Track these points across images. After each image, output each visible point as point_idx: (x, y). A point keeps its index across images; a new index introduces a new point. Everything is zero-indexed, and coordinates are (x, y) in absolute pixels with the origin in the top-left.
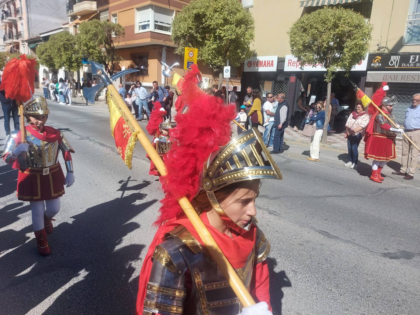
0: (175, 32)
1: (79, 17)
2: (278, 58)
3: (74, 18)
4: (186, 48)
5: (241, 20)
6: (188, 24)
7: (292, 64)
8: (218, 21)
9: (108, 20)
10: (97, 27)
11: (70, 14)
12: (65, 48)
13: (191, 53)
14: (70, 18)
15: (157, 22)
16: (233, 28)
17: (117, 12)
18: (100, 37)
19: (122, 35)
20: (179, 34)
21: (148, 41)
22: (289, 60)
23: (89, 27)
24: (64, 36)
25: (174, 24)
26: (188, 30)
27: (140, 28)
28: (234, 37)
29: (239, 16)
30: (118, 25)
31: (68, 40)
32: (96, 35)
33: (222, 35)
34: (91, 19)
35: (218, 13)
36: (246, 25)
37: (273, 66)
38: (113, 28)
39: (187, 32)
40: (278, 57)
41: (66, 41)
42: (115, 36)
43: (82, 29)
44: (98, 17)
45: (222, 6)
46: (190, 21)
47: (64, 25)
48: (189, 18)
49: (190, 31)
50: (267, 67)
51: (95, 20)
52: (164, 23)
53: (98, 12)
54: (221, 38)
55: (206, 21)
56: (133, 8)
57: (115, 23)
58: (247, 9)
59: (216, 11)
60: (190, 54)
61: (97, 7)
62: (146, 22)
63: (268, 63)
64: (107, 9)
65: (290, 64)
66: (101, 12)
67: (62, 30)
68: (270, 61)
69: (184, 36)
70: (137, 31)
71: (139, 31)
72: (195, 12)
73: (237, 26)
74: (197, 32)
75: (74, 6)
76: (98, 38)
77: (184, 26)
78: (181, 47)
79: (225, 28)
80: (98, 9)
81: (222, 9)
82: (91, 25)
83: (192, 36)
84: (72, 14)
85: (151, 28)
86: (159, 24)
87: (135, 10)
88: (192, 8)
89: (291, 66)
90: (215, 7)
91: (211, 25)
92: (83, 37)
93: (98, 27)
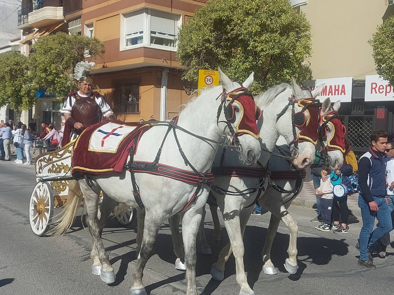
0: (182, 47)
1: (36, 30)
2: (354, 81)
3: (28, 30)
4: (201, 72)
5: (289, 24)
6: (204, 35)
7: (377, 89)
8: (252, 29)
9: (80, 33)
10: (61, 44)
11: (23, 26)
12: (11, 75)
13: (209, 78)
14: (22, 31)
15: (155, 33)
16: (276, 38)
17: (93, 20)
18: (66, 59)
19: (101, 54)
20: (189, 50)
21: (139, 61)
22: (372, 84)
23: (51, 44)
24: (12, 59)
25: (182, 36)
26: (204, 45)
27: (129, 43)
28: (277, 51)
29: (285, 19)
30: (95, 40)
31: (17, 64)
32: (60, 55)
33: (259, 49)
34: (54, 33)
35: (251, 17)
36: (298, 33)
37: (345, 94)
38: (87, 44)
39: (201, 47)
40: (353, 79)
41: (14, 65)
42: (90, 56)
43: (40, 48)
44: (64, 29)
45: (258, 6)
46: (206, 30)
47: (12, 41)
48: (205, 25)
49: (207, 45)
50: (335, 94)
51: (59, 33)
52: (165, 34)
53: (65, 21)
54: (256, 54)
55: (232, 30)
56: (119, 14)
57: (90, 37)
58: (297, 8)
59: (247, 14)
60: (206, 80)
61: (64, 15)
62: (137, 33)
63: (335, 90)
64: (80, 17)
65: (373, 90)
66: (69, 21)
67: (9, 49)
68: (339, 86)
69: (197, 53)
70: (123, 47)
71: (126, 47)
72: (214, 16)
73: (281, 34)
74: (218, 46)
75: (29, 14)
76: (63, 60)
77: (197, 39)
78: (193, 69)
79: (263, 38)
80: (65, 17)
81: (257, 10)
82: (54, 40)
83: (209, 52)
84: (26, 25)
85: (146, 42)
86: (157, 35)
87: (122, 16)
88: (210, 11)
89: (376, 93)
90: (246, 8)
91: (240, 35)
92: (41, 59)
93: (64, 43)
